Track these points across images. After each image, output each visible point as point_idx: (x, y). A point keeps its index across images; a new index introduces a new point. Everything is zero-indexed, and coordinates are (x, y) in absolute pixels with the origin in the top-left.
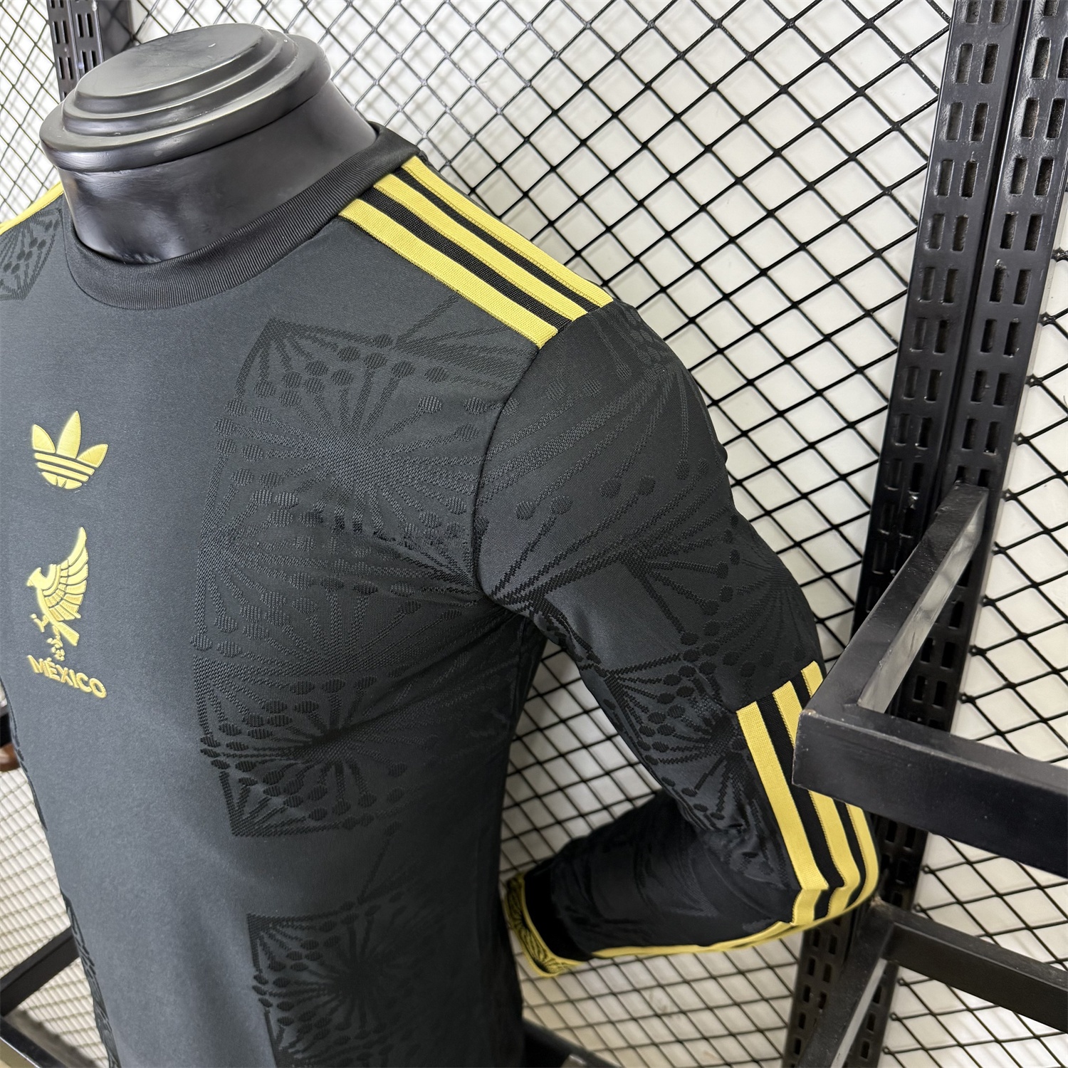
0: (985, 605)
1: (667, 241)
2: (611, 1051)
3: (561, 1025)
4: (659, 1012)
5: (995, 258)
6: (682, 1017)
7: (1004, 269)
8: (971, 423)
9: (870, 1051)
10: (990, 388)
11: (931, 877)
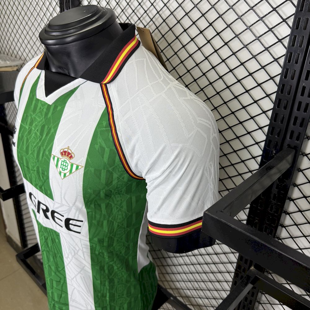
0: (295, 186)
1: (213, 70)
2: (182, 297)
3: (169, 287)
5: (303, 83)
7: (306, 87)
8: (292, 132)
10: (299, 122)
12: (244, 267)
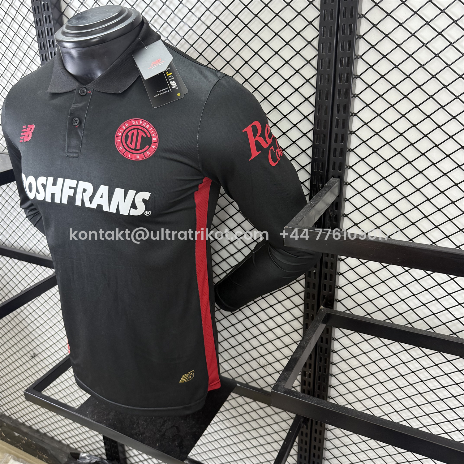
0: (345, 217)
4: (262, 366)
5: (336, 117)
6: (270, 366)
7: (338, 120)
8: (334, 163)
9: (327, 362)
10: (338, 152)
11: (339, 302)
12: (312, 315)
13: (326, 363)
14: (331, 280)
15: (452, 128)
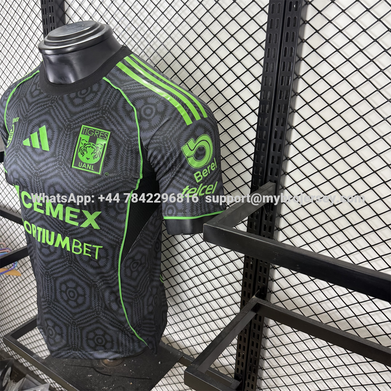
0: (281, 217)
5: (275, 129)
8: (272, 169)
10: (276, 160)
11: (273, 294)
13: (257, 347)
14: (265, 272)
15: (380, 146)
